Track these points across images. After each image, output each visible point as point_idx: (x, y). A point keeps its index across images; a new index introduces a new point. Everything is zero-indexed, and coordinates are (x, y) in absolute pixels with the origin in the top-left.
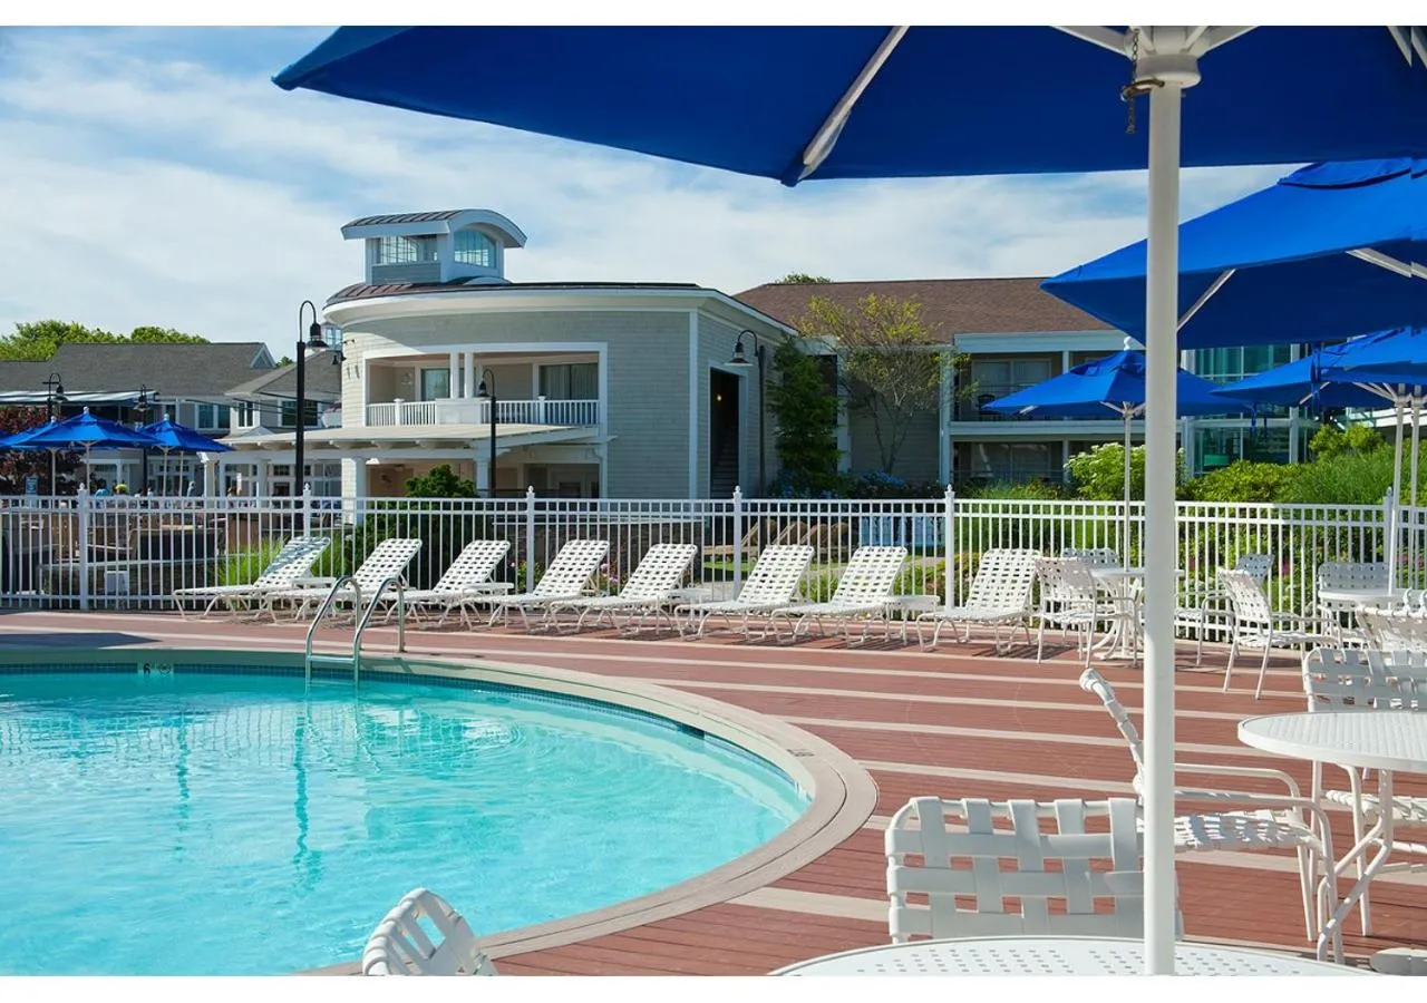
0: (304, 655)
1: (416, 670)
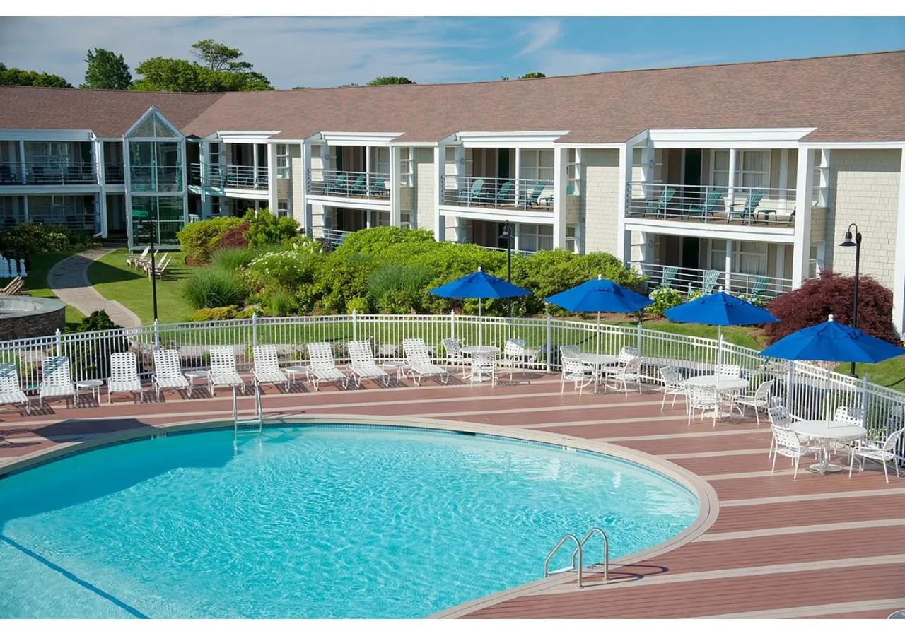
0: (234, 421)
1: (287, 422)
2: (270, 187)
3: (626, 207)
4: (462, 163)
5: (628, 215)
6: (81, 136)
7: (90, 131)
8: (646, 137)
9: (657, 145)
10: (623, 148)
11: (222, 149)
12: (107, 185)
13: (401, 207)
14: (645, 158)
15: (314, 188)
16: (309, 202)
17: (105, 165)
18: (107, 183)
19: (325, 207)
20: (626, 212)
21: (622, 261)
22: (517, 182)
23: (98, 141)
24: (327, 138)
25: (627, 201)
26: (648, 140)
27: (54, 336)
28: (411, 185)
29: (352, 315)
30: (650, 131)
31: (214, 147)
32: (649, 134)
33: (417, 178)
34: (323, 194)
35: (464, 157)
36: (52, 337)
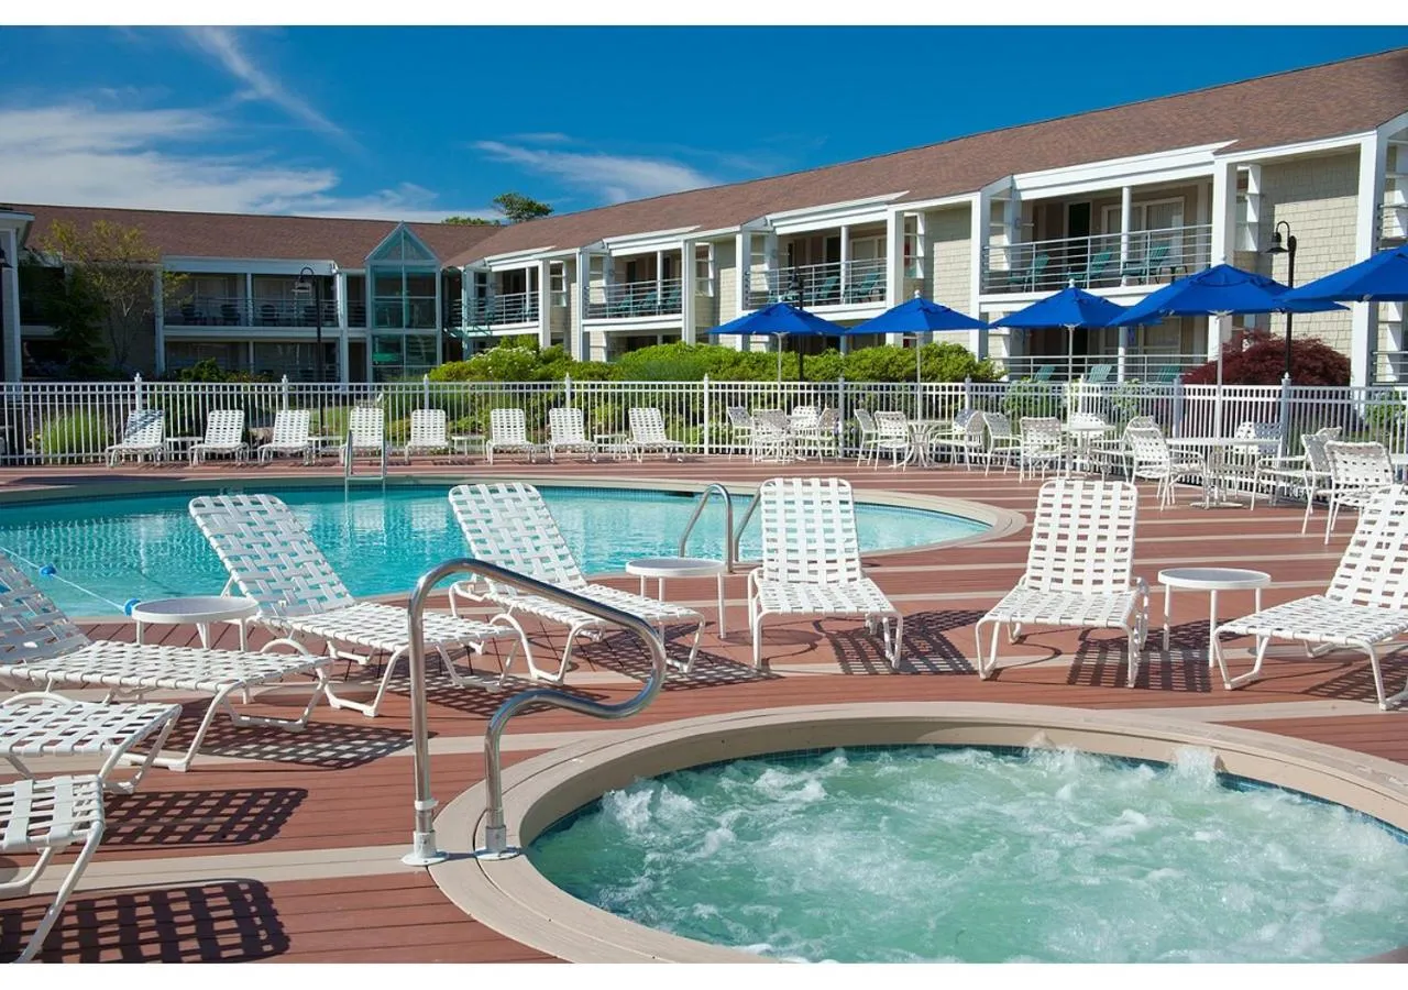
0: (344, 477)
2: (541, 317)
3: (982, 280)
4: (774, 257)
5: (983, 292)
6: (322, 267)
7: (332, 262)
8: (1009, 186)
9: (1025, 196)
10: (975, 199)
11: (490, 280)
12: (351, 329)
13: (697, 321)
14: (1009, 214)
15: (593, 311)
16: (587, 329)
17: (348, 303)
18: (350, 326)
19: (607, 333)
20: (982, 288)
21: (977, 355)
22: (843, 267)
23: (340, 274)
24: (610, 247)
25: (982, 272)
26: (1013, 190)
27: (132, 383)
28: (711, 294)
29: (565, 383)
30: (1015, 177)
31: (481, 277)
32: (1013, 181)
33: (719, 283)
34: (605, 317)
35: (776, 248)
36: (128, 384)
